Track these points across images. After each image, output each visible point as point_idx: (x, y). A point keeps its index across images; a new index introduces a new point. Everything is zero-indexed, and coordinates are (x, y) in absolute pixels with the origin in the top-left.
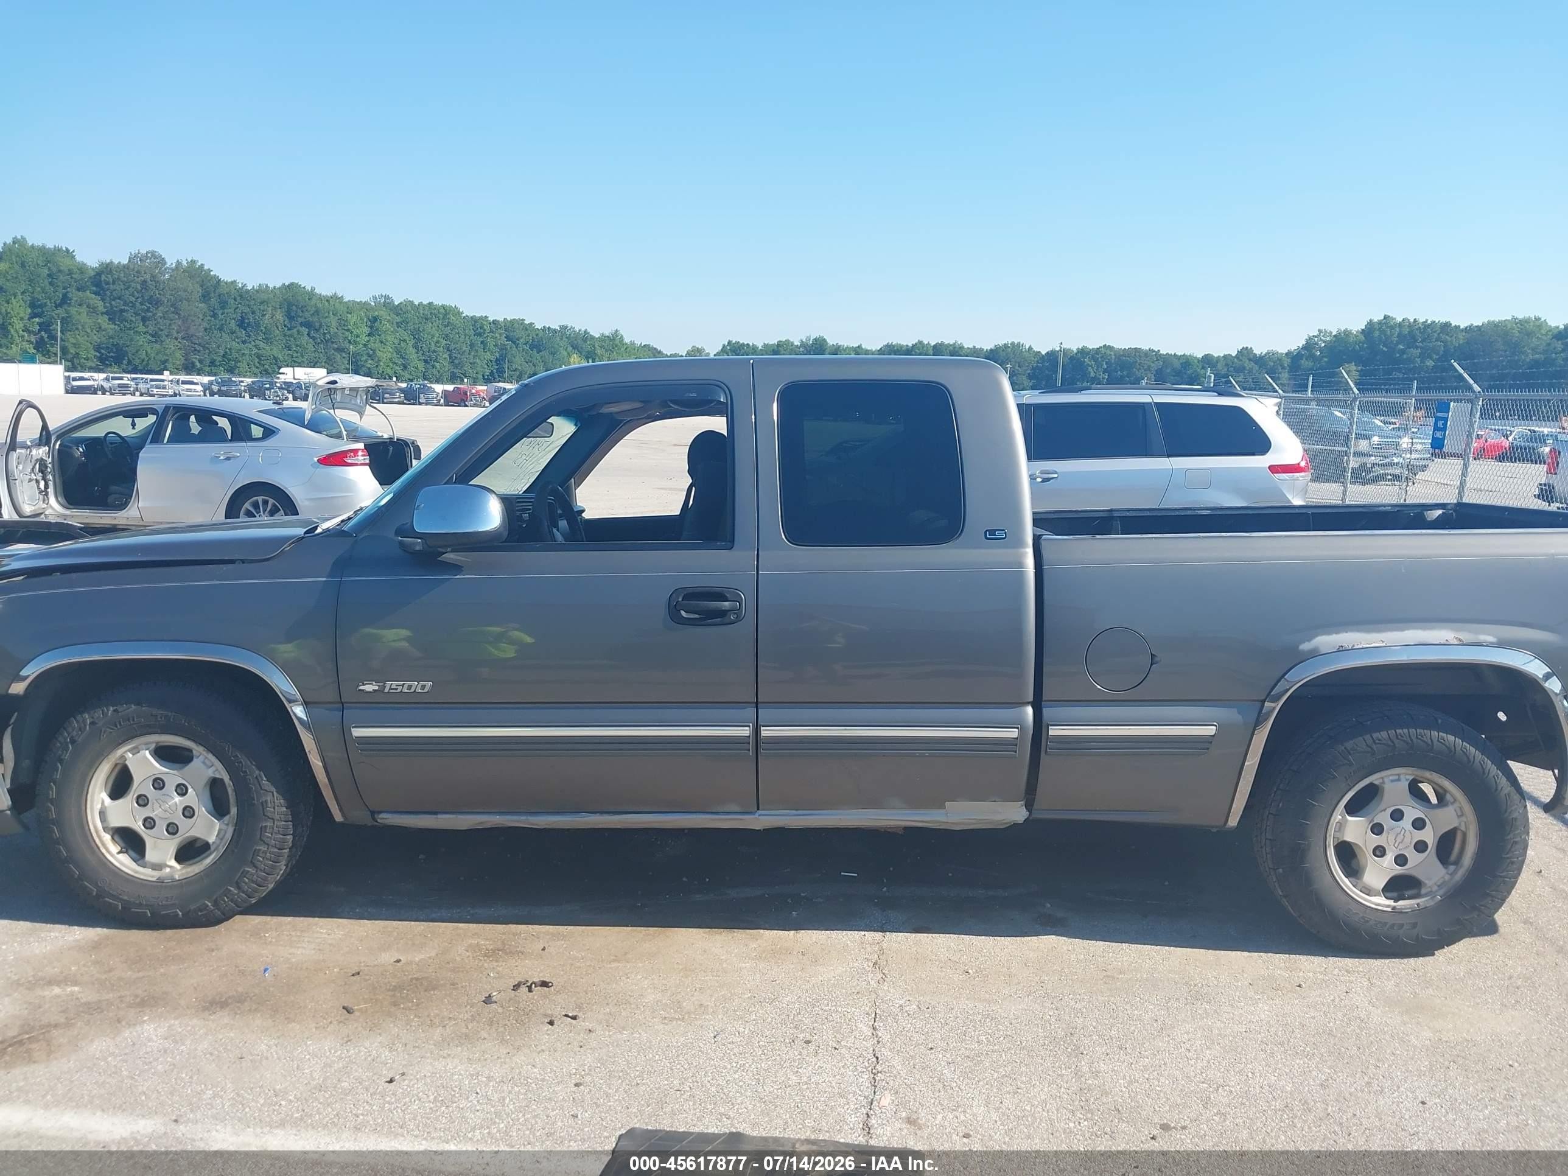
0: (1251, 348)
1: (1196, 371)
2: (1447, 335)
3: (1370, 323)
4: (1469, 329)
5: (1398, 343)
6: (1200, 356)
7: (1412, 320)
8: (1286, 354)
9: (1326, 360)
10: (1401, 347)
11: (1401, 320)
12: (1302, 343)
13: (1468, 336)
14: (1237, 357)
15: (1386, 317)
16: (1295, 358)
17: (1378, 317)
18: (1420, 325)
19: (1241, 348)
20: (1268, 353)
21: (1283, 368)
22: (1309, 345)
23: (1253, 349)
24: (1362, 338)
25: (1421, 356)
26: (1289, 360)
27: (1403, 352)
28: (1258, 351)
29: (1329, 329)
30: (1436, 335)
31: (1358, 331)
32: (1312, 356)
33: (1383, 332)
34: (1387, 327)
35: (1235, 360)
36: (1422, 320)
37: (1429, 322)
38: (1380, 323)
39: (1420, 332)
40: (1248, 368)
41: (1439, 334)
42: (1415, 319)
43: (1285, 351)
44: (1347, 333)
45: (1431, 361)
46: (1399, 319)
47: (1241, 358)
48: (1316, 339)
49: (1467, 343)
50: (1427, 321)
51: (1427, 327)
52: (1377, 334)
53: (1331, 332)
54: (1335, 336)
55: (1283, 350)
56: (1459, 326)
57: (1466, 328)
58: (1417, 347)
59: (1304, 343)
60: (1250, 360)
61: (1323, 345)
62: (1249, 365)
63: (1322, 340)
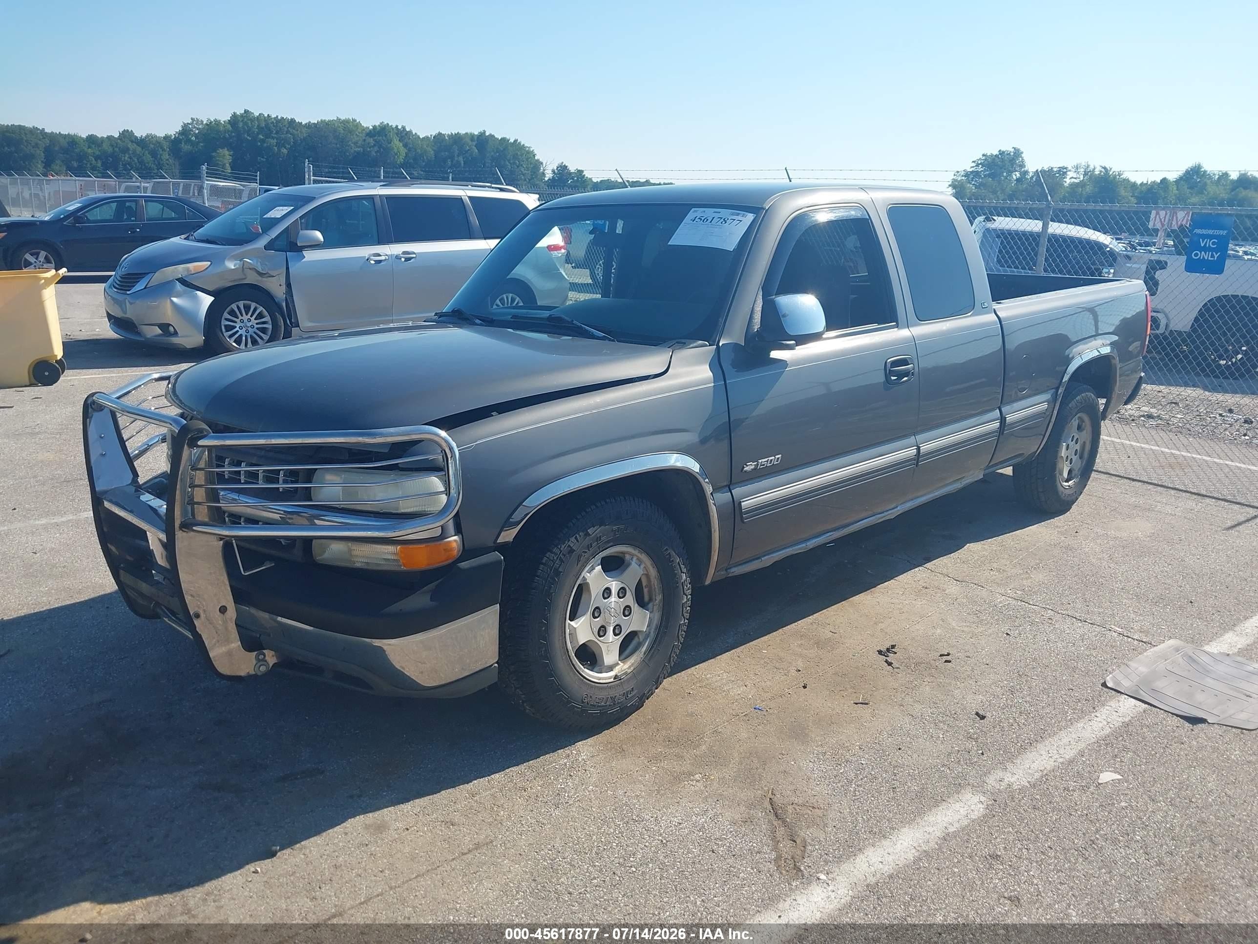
0: (132, 131)
1: (84, 150)
2: (294, 129)
3: (234, 116)
4: (309, 126)
5: (258, 134)
6: (84, 136)
7: (266, 116)
8: (164, 138)
9: (202, 144)
10: (262, 137)
11: (258, 115)
12: (179, 128)
13: (309, 131)
14: (120, 138)
15: (246, 111)
16: (175, 144)
17: (240, 111)
18: (273, 120)
19: (123, 130)
20: (147, 136)
21: (164, 150)
22: (185, 131)
23: (134, 131)
24: (229, 127)
25: (278, 145)
26: (168, 143)
27: (263, 141)
28: (139, 133)
29: (200, 118)
30: (286, 129)
31: (224, 122)
32: (188, 141)
33: (245, 124)
34: (248, 120)
35: (119, 141)
36: (273, 116)
37: (279, 118)
38: (242, 115)
39: (274, 126)
40: (131, 149)
41: (288, 128)
42: (268, 115)
43: (163, 135)
44: (217, 122)
45: (285, 150)
46: (257, 114)
47: (123, 139)
48: (190, 126)
49: (309, 136)
50: (277, 116)
51: (279, 121)
52: (241, 125)
53: (202, 121)
54: (207, 124)
55: (161, 134)
56: (302, 123)
57: (306, 124)
58: (273, 138)
59: (181, 129)
60: (132, 142)
61: (197, 131)
62: (132, 146)
63: (195, 127)
